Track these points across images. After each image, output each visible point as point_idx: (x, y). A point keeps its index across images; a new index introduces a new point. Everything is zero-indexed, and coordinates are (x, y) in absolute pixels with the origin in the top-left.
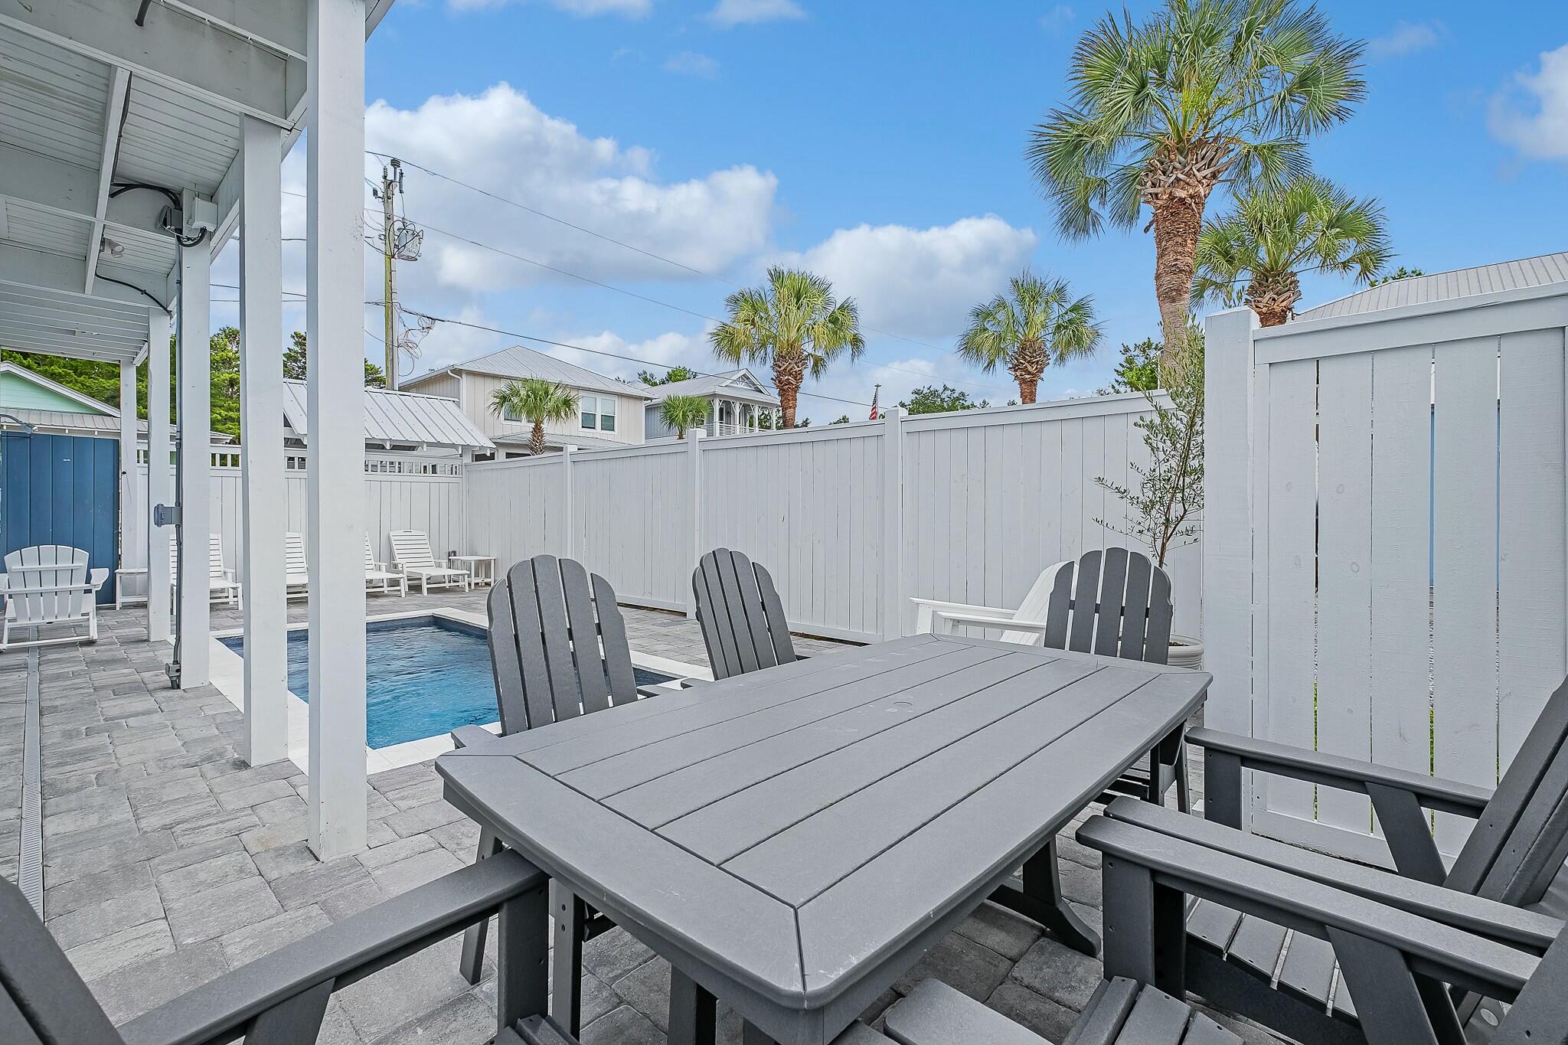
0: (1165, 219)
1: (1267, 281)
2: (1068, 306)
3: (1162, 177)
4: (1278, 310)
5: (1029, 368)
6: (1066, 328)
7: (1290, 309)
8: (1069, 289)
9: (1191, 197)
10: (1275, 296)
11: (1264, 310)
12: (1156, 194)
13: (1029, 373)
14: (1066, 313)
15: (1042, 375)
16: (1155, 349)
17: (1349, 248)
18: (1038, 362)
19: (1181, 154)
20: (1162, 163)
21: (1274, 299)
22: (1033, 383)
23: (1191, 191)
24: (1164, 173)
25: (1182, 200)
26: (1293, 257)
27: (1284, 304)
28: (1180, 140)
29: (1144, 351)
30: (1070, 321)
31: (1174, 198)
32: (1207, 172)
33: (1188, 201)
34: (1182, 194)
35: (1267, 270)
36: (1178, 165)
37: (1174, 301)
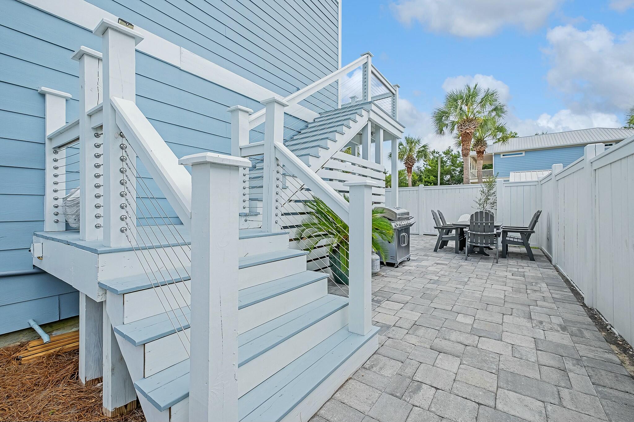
0: (464, 137)
1: (479, 142)
2: (422, 146)
3: (463, 127)
4: (482, 151)
5: (410, 164)
6: (422, 152)
7: (485, 151)
8: (421, 140)
9: (470, 132)
10: (481, 147)
11: (478, 150)
12: (462, 131)
13: (410, 165)
14: (421, 148)
15: (414, 166)
16: (436, 153)
17: (500, 135)
18: (413, 162)
19: (468, 122)
20: (463, 124)
21: (481, 148)
22: (411, 168)
23: (470, 131)
24: (464, 126)
25: (468, 133)
26: (485, 136)
27: (483, 149)
28: (468, 119)
29: (433, 154)
30: (423, 150)
31: (466, 132)
32: (474, 127)
33: (469, 133)
34: (468, 132)
35: (479, 140)
36: (467, 125)
37: (466, 157)
